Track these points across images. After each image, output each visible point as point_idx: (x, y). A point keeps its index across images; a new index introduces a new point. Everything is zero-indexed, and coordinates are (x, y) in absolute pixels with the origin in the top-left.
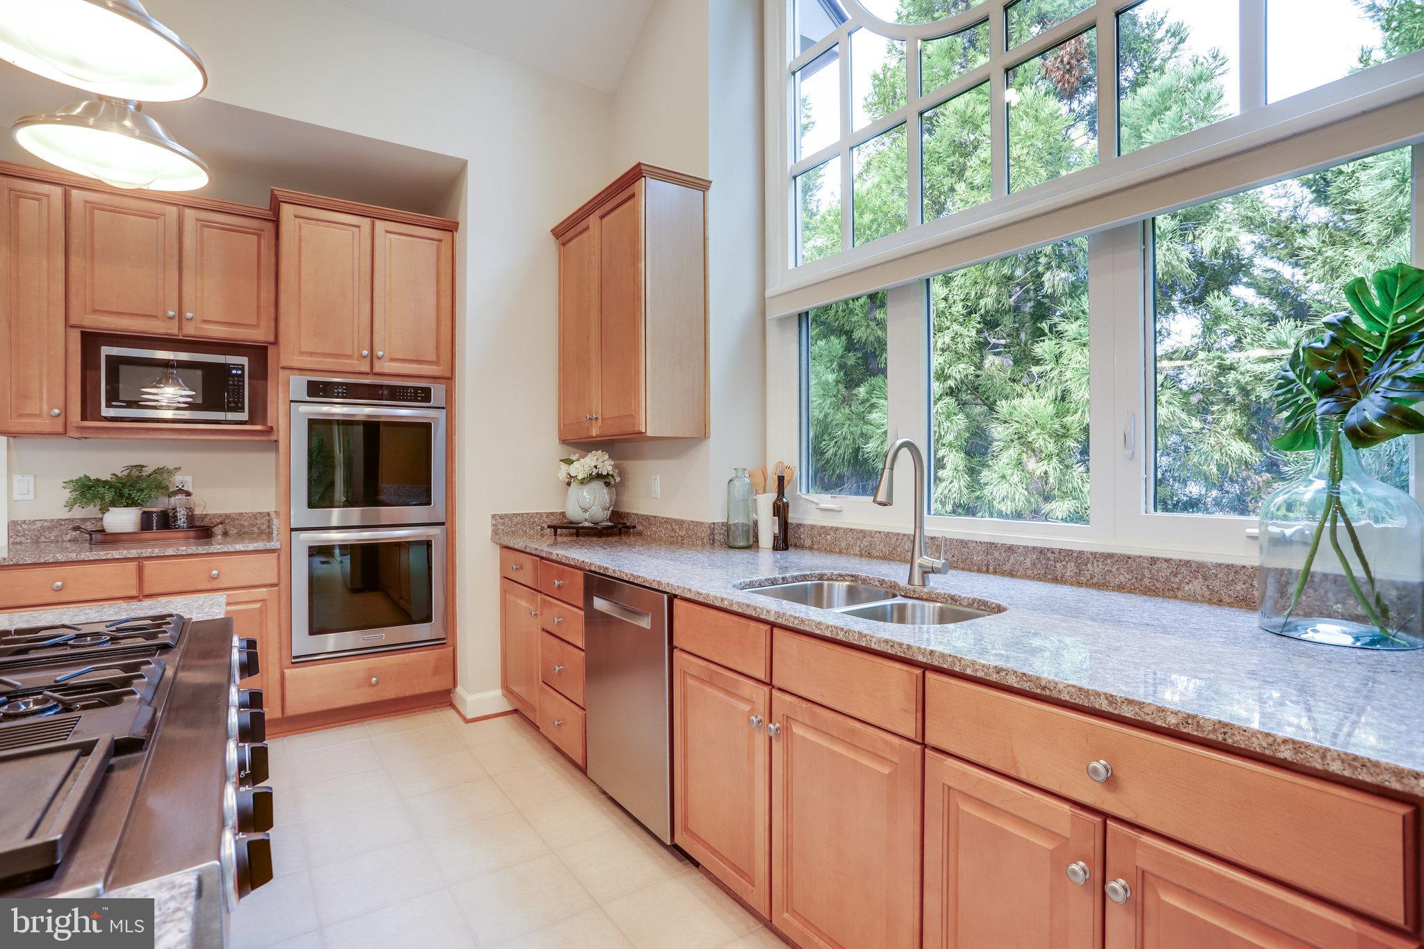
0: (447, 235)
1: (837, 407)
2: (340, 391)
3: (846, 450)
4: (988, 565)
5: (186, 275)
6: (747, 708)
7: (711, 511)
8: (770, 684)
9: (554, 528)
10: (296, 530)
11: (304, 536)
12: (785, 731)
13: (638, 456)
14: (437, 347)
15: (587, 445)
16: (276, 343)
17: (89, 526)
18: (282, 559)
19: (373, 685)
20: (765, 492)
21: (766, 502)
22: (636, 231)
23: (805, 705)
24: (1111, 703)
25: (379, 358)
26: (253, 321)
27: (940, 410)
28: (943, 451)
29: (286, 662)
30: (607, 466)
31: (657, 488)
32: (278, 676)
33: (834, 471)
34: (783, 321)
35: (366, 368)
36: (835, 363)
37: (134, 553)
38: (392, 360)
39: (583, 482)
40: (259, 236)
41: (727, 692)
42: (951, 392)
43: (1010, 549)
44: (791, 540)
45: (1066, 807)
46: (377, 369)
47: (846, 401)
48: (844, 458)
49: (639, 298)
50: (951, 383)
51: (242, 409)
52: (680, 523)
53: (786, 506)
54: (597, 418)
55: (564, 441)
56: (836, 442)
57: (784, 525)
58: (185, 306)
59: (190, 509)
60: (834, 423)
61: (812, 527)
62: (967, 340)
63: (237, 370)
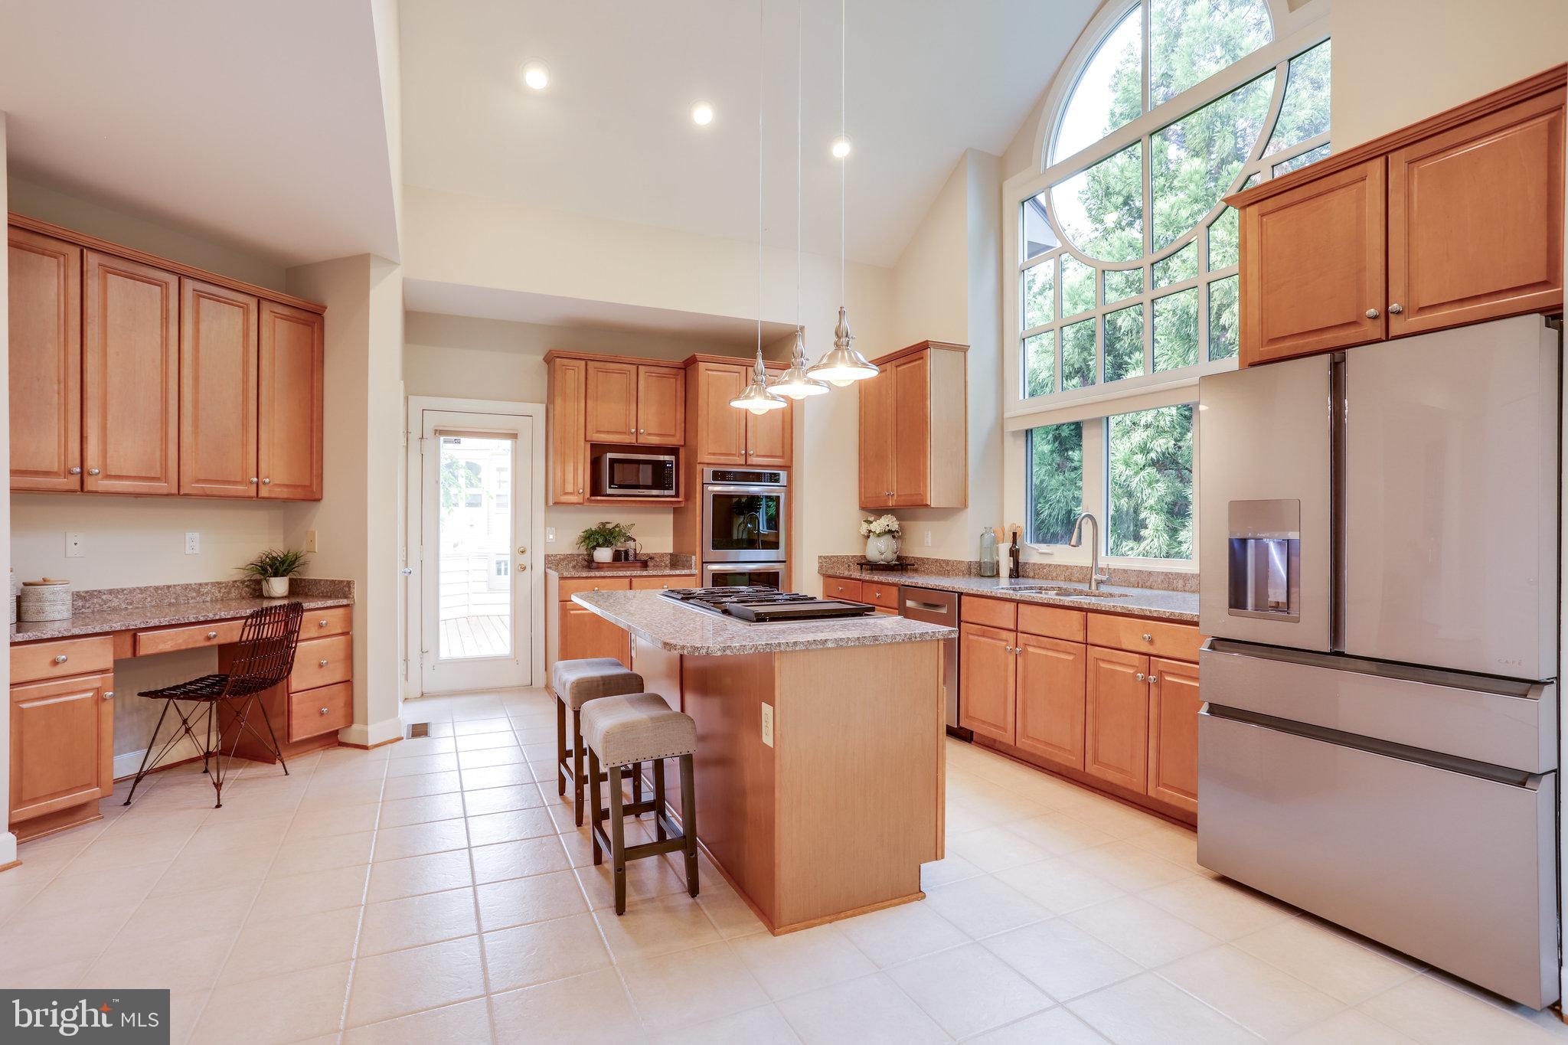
1: (1051, 475)
2: (729, 476)
3: (1059, 512)
4: (1138, 583)
6: (1005, 643)
7: (968, 554)
8: (1016, 631)
9: (861, 565)
10: (706, 563)
11: (711, 566)
12: (1024, 652)
13: (914, 518)
14: (783, 447)
15: (880, 512)
16: (686, 446)
18: (698, 580)
20: (1003, 542)
21: (1004, 548)
22: (925, 382)
23: (1034, 637)
24: (1150, 612)
25: (750, 455)
26: (672, 432)
27: (1142, 479)
28: (1145, 513)
30: (895, 525)
31: (929, 539)
33: (1048, 529)
34: (1015, 434)
35: (743, 462)
36: (1050, 435)
37: (628, 573)
38: (757, 456)
39: (878, 535)
40: (676, 378)
41: (992, 638)
42: (1154, 463)
43: (1150, 573)
44: (1021, 573)
45: (1137, 655)
46: (749, 462)
47: (1060, 468)
48: (1058, 518)
49: (927, 423)
50: (1153, 455)
51: (670, 488)
52: (947, 562)
53: (1018, 551)
54: (893, 495)
55: (863, 508)
56: (1051, 505)
57: (1016, 563)
58: (640, 426)
59: (635, 550)
60: (1049, 488)
61: (1034, 564)
62: (1168, 419)
63: (669, 464)
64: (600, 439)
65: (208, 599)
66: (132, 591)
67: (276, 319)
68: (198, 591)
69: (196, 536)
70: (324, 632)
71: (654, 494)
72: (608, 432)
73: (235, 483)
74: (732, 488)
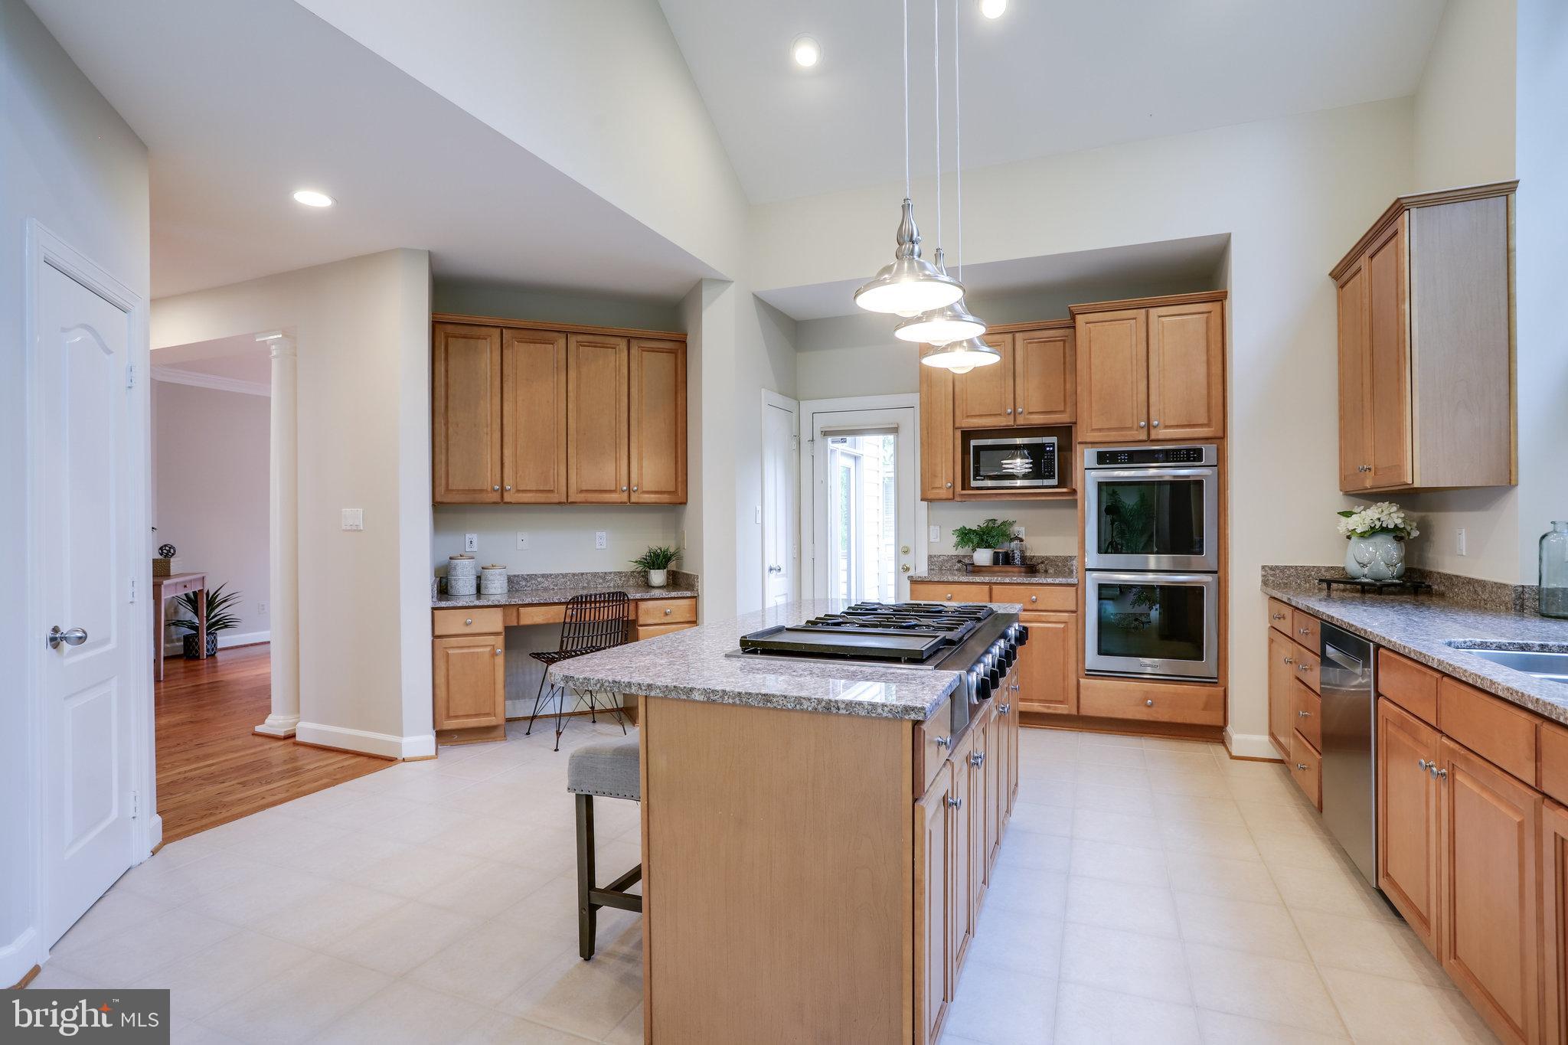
0: (1217, 305)
2: (1123, 457)
5: (1017, 379)
9: (1327, 582)
10: (1090, 570)
11: (1095, 574)
13: (1442, 508)
14: (1209, 411)
15: (1371, 497)
16: (1075, 423)
17: (967, 561)
18: (1080, 592)
19: (1149, 706)
25: (1155, 427)
26: (1061, 408)
29: (1081, 673)
30: (1396, 519)
31: (1463, 544)
32: (1075, 682)
35: (1144, 437)
37: (987, 579)
38: (1166, 427)
39: (1363, 536)
40: (1064, 341)
46: (1153, 437)
51: (1053, 477)
52: (1484, 584)
54: (1370, 469)
58: (1018, 405)
59: (1022, 552)
63: (1050, 447)
64: (972, 425)
65: (612, 585)
66: (557, 576)
67: (645, 353)
68: (604, 578)
69: (604, 534)
70: (668, 619)
71: (1018, 485)
72: (981, 416)
73: (611, 491)
74: (1117, 473)
